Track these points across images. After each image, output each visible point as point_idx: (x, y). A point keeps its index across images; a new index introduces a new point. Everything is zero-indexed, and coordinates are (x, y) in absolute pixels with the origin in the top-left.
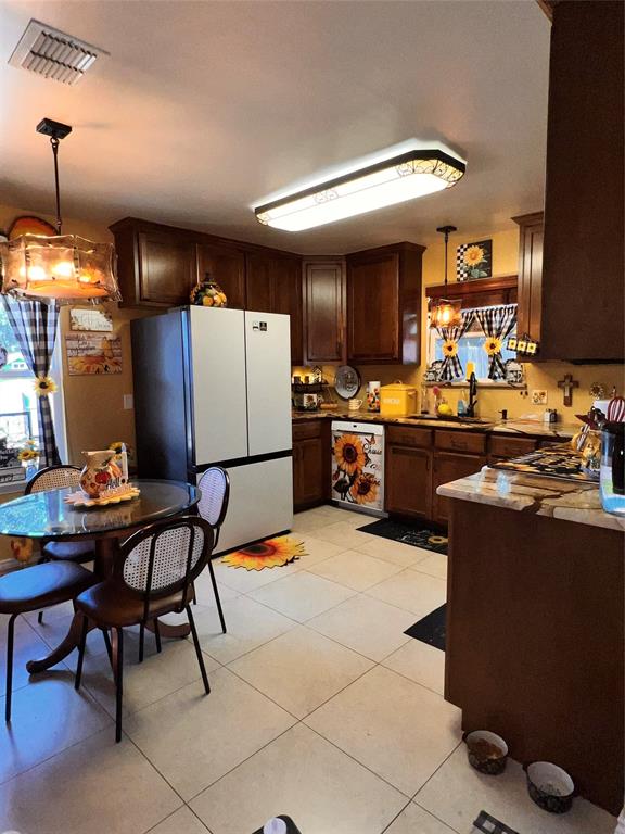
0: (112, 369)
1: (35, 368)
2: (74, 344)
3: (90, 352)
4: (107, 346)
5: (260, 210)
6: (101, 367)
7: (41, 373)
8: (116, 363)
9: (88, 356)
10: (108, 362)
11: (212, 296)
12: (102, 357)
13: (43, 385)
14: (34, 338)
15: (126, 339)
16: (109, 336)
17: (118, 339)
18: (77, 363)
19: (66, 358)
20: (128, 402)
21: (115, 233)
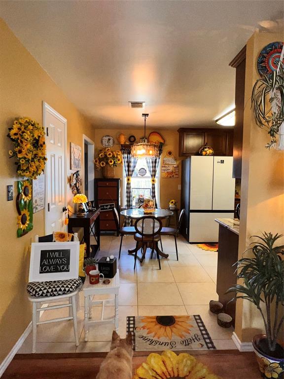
0: (175, 176)
1: (152, 176)
2: (164, 168)
3: (168, 171)
4: (174, 169)
5: (217, 121)
6: (172, 176)
7: (153, 177)
8: (177, 174)
9: (168, 172)
10: (174, 174)
11: (206, 151)
12: (172, 172)
13: (153, 181)
14: (152, 167)
15: (180, 167)
16: (175, 166)
17: (178, 167)
18: (164, 175)
19: (161, 172)
20: (179, 188)
21: (179, 132)
